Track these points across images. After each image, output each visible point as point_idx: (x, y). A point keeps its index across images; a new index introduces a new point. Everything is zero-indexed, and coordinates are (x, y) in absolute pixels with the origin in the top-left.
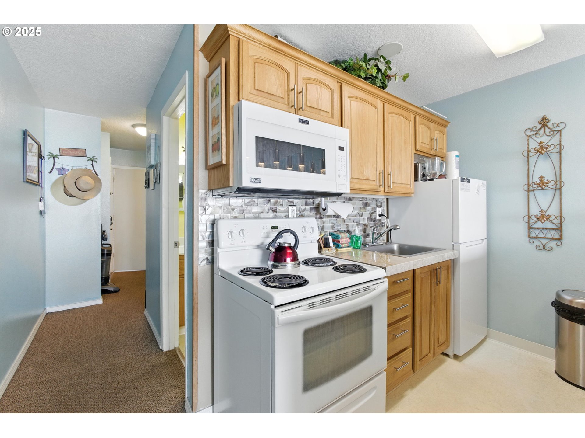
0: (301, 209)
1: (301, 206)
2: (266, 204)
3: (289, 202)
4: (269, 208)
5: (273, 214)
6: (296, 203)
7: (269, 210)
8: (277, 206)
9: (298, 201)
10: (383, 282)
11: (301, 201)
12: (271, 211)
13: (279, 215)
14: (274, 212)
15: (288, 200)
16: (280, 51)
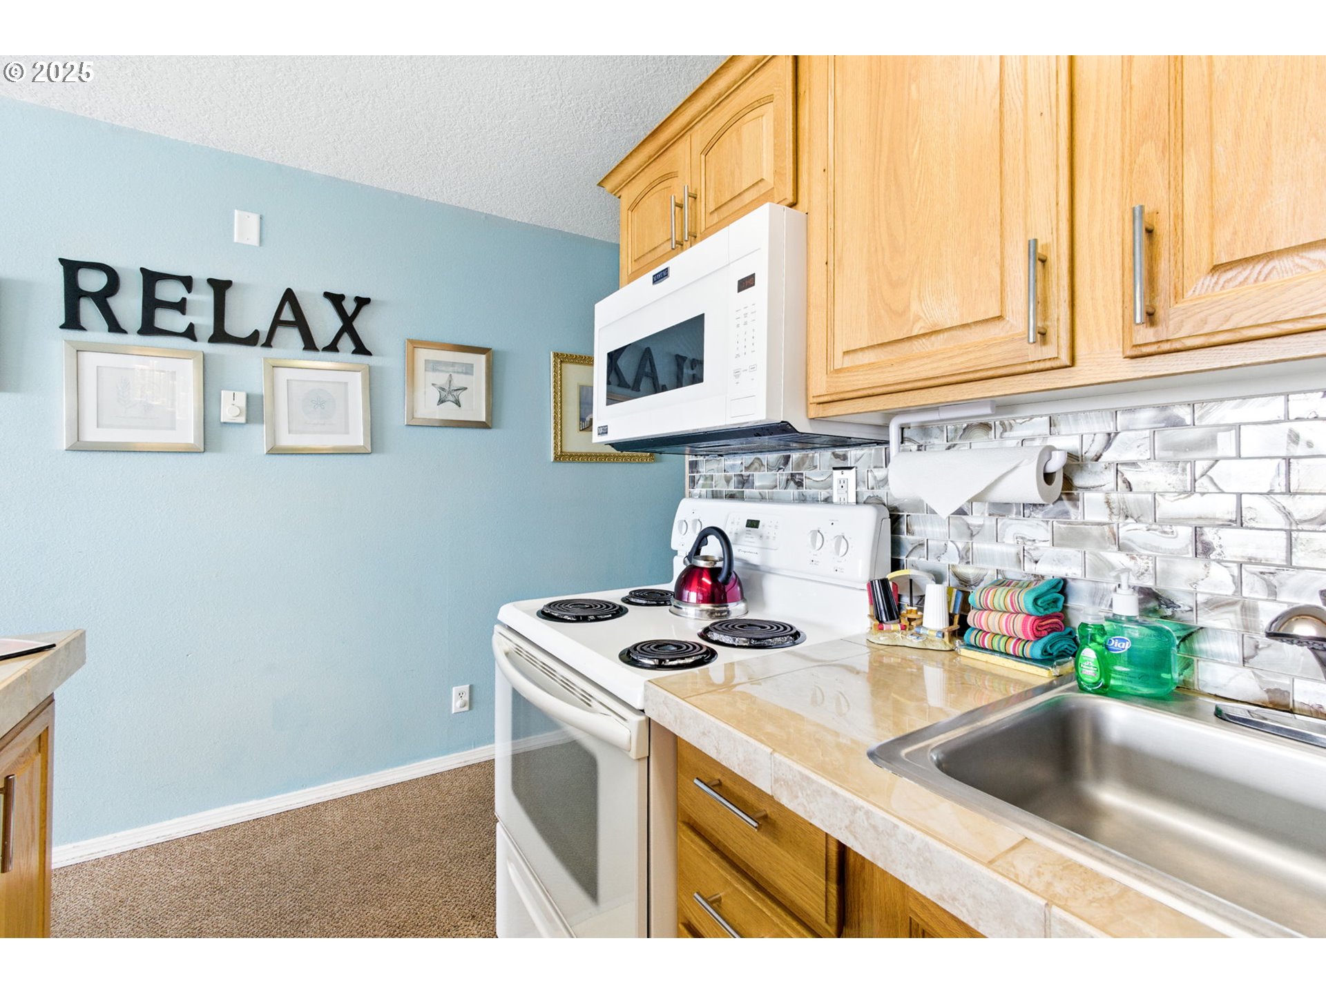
0: (875, 478)
1: (875, 467)
2: (781, 467)
3: (836, 456)
4: (789, 477)
5: (796, 492)
6: (857, 460)
7: (788, 480)
8: (805, 469)
9: (862, 452)
10: (624, 719)
11: (873, 451)
12: (792, 483)
13: (810, 496)
14: (799, 486)
15: (833, 453)
16: (666, 145)
